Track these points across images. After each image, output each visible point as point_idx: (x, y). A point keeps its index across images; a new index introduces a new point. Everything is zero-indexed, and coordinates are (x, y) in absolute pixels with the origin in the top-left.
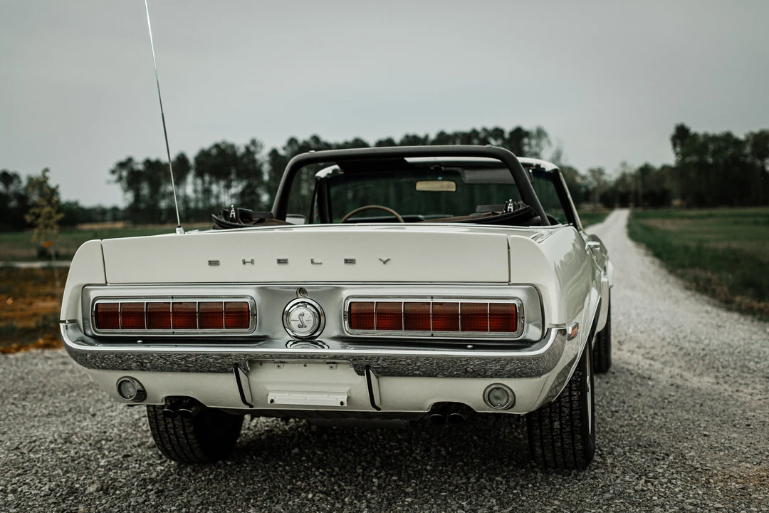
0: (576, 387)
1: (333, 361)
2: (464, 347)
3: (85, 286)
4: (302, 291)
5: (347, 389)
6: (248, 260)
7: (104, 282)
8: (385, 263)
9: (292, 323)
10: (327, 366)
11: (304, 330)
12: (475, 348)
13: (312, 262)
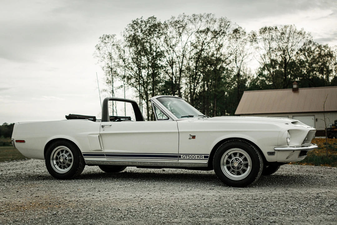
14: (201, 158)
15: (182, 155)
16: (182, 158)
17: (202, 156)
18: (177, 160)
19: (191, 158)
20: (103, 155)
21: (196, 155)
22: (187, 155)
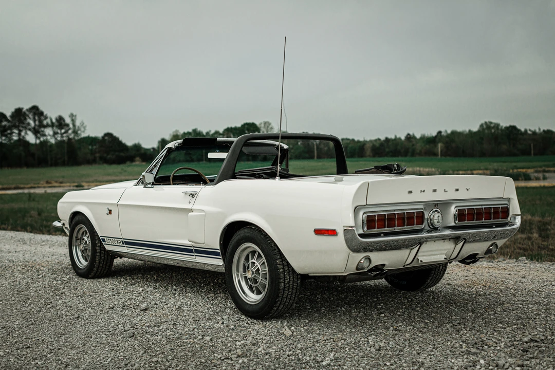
1: (444, 238)
2: (492, 227)
3: (356, 208)
4: (436, 205)
5: (445, 252)
6: (423, 190)
7: (365, 204)
8: (468, 190)
9: (435, 221)
10: (443, 241)
11: (439, 224)
12: (496, 227)
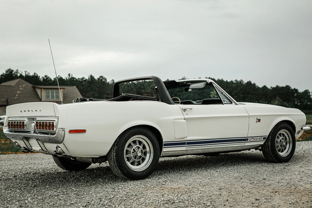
0: (115, 152)
2: (49, 134)
7: (10, 117)
8: (40, 111)
13: (32, 110)
14: (261, 140)
15: (249, 138)
16: (249, 141)
17: (262, 138)
18: (244, 143)
19: (254, 141)
20: (184, 144)
21: (258, 137)
22: (253, 138)
